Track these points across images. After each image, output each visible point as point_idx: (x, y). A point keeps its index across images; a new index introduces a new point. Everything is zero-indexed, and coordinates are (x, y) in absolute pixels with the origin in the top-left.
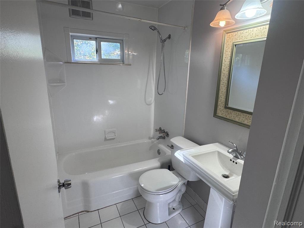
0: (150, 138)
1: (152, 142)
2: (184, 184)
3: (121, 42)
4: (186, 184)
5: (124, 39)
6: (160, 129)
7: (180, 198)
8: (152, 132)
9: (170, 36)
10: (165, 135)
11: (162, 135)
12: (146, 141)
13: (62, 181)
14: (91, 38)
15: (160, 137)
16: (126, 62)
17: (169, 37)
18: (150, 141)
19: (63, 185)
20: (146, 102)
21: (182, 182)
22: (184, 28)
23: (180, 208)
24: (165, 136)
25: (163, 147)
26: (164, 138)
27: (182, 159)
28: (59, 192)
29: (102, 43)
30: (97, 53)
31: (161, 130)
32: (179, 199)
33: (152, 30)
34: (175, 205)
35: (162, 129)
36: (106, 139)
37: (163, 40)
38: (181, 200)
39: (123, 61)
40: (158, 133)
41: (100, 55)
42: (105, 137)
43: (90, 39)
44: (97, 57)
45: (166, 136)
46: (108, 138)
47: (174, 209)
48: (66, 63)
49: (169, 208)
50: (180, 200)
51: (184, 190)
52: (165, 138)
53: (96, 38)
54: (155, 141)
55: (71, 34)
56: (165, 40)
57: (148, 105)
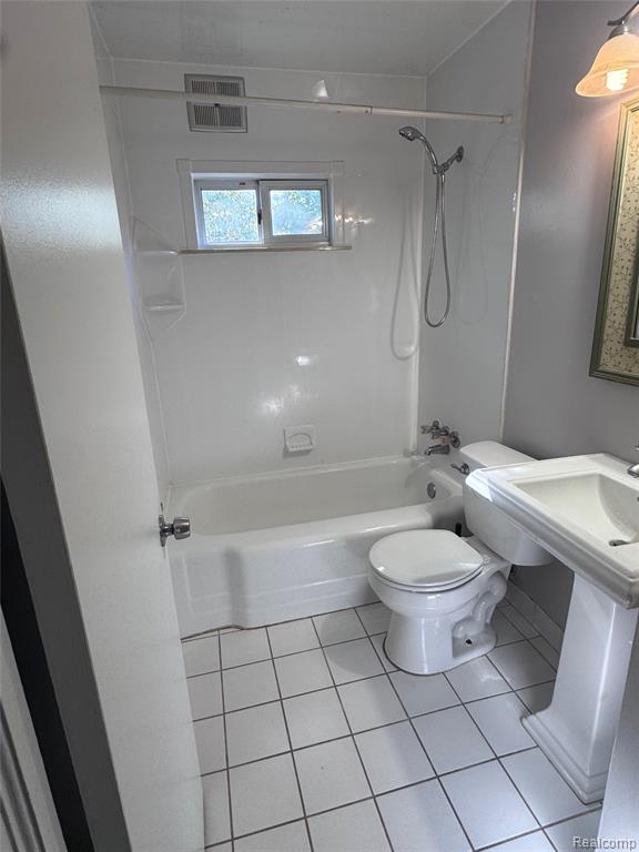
0: (407, 454)
1: (414, 464)
2: (499, 574)
3: (323, 185)
4: (507, 575)
5: (332, 176)
6: (436, 425)
7: (490, 617)
8: (413, 436)
9: (461, 150)
10: (449, 441)
11: (438, 442)
12: (397, 460)
13: (169, 521)
14: (244, 184)
15: (434, 450)
16: (337, 241)
17: (459, 156)
18: (407, 460)
19: (172, 530)
20: (394, 354)
21: (494, 567)
22: (500, 120)
23: (488, 642)
24: (448, 446)
25: (442, 477)
26: (445, 450)
27: (486, 493)
28: (163, 545)
29: (272, 193)
30: (259, 223)
31: (438, 428)
32: (486, 619)
33: (409, 138)
34: (472, 632)
35: (441, 426)
36: (287, 454)
37: (439, 164)
38: (492, 620)
39: (329, 240)
40: (429, 435)
41: (269, 228)
42: (286, 446)
43: (242, 185)
44: (260, 235)
45: (451, 446)
46: (291, 450)
47: (469, 642)
48: (183, 252)
49: (454, 640)
50: (488, 621)
51: (499, 591)
52: (449, 450)
53: (257, 181)
54: (422, 461)
55: (194, 176)
56: (446, 167)
57: (400, 359)
